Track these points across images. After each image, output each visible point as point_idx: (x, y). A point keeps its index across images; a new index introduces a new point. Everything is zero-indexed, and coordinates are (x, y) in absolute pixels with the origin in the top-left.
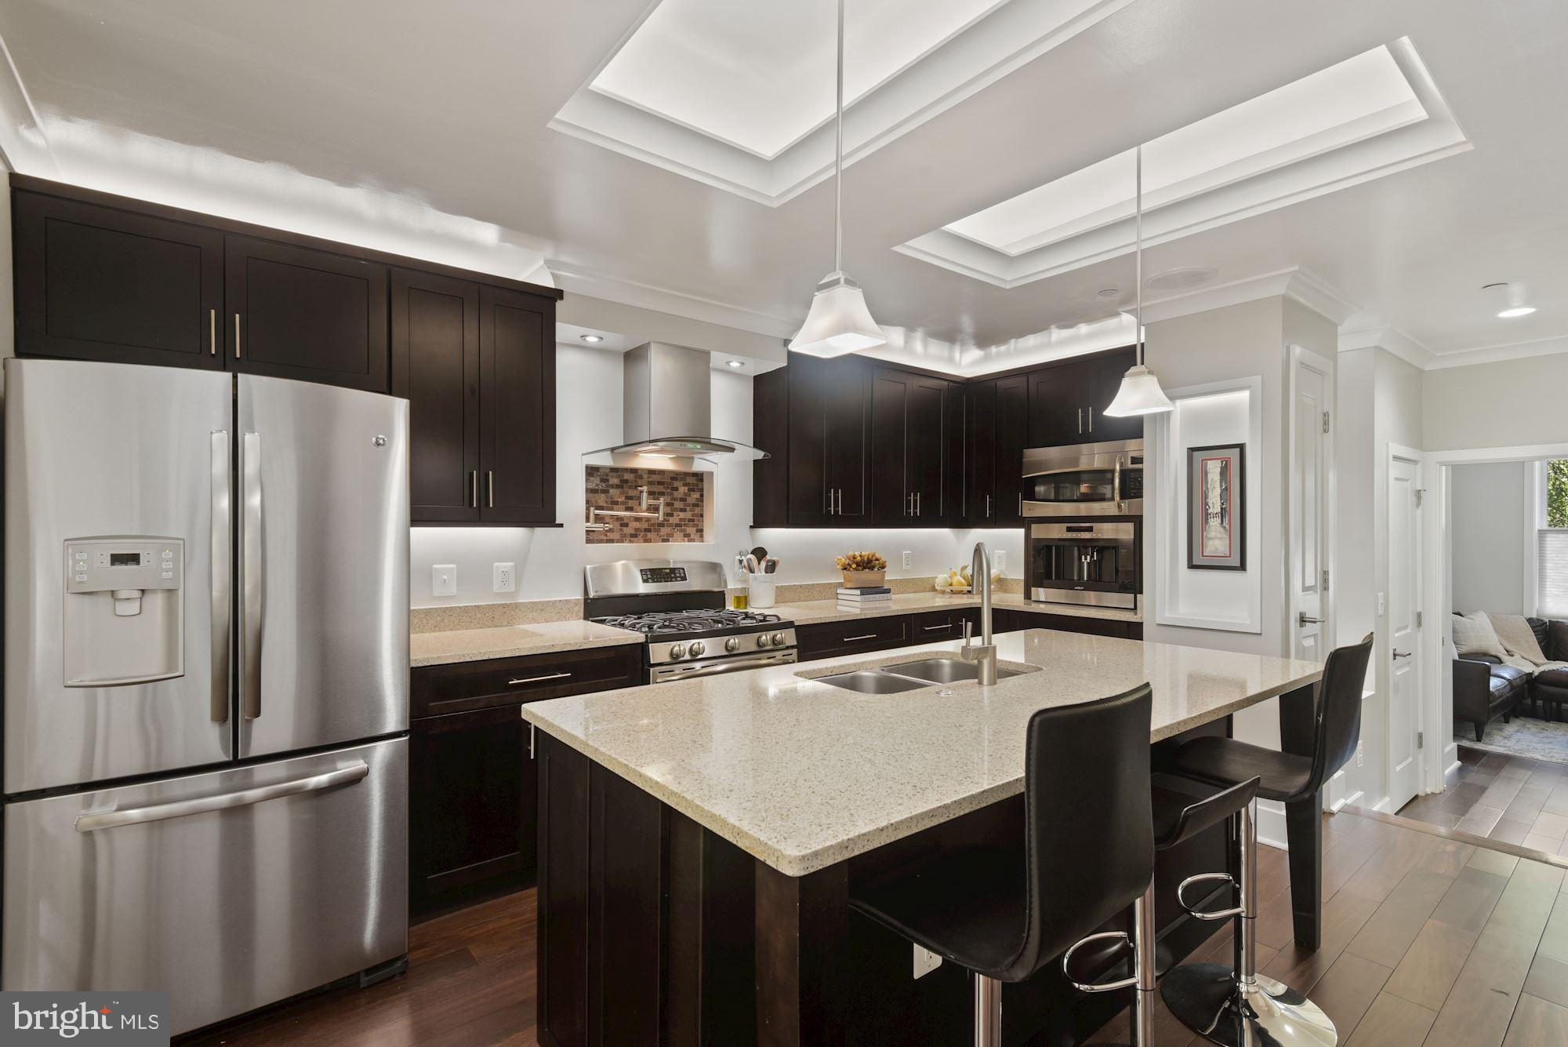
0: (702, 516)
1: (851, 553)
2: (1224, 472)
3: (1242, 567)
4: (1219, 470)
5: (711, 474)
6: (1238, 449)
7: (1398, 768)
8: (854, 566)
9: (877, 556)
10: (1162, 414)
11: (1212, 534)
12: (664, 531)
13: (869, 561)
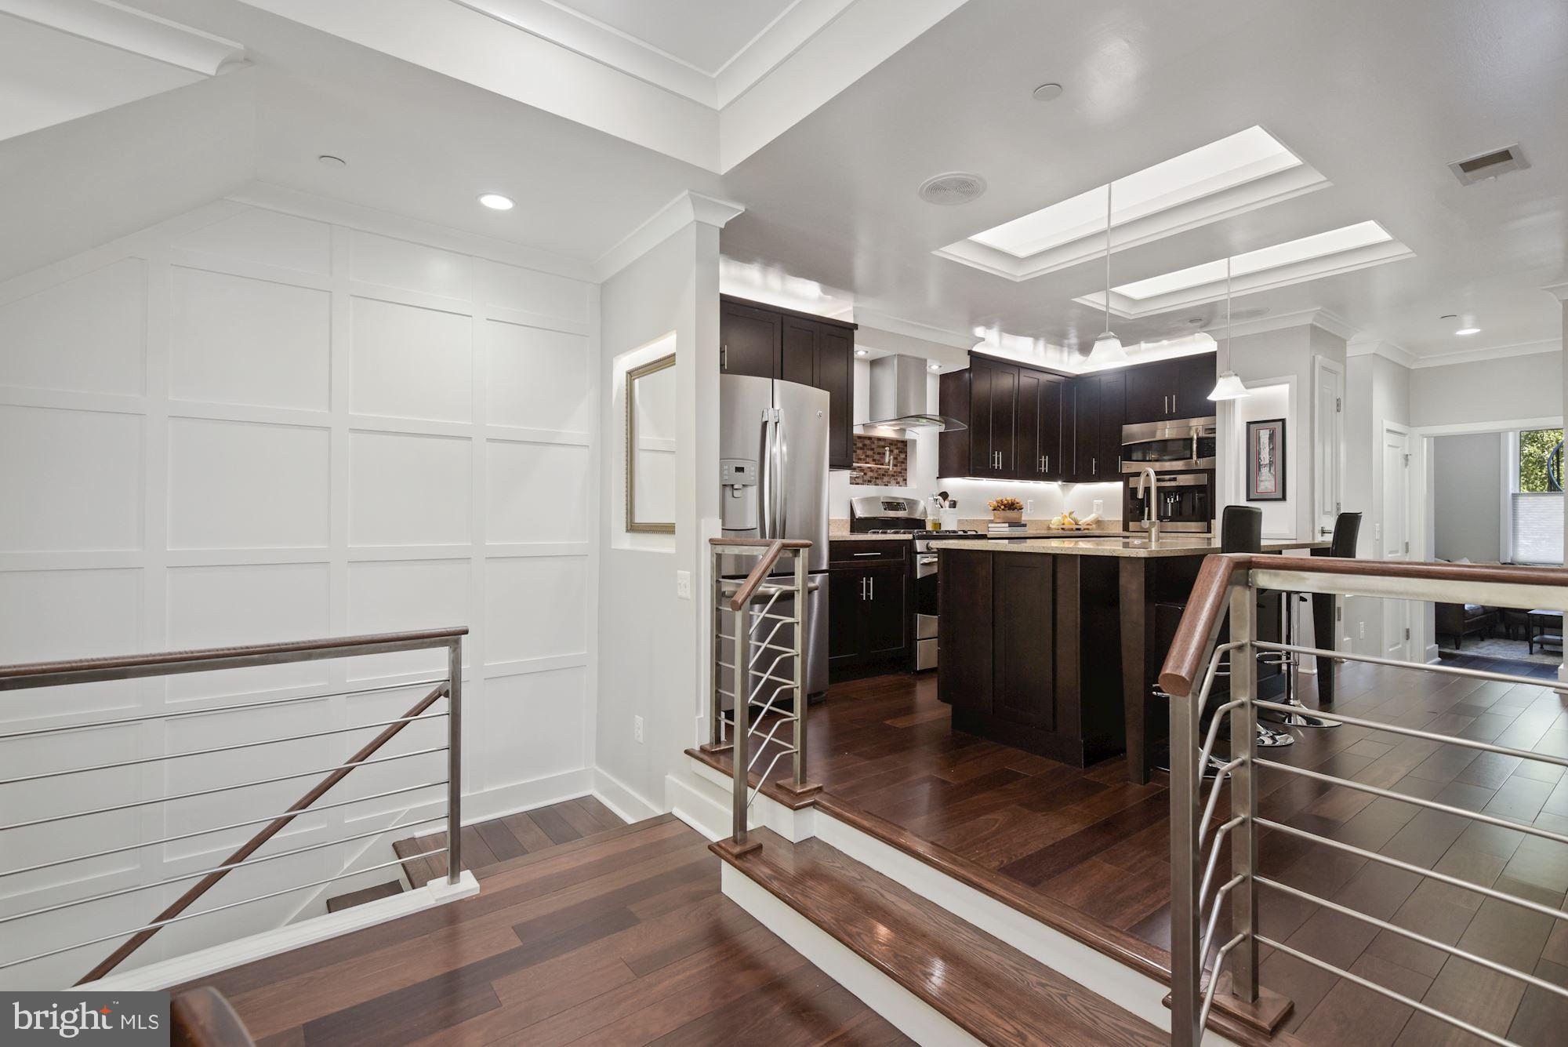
0: (906, 470)
1: (999, 499)
2: (1272, 437)
3: (1284, 498)
4: (1268, 436)
5: (914, 441)
6: (1281, 423)
7: (1390, 650)
8: (1003, 507)
9: (1017, 500)
10: (1230, 401)
11: (1263, 478)
12: (886, 479)
13: (1013, 504)
